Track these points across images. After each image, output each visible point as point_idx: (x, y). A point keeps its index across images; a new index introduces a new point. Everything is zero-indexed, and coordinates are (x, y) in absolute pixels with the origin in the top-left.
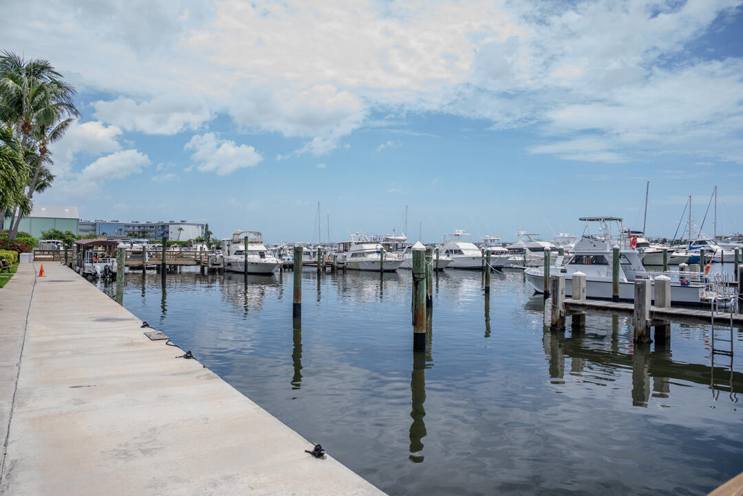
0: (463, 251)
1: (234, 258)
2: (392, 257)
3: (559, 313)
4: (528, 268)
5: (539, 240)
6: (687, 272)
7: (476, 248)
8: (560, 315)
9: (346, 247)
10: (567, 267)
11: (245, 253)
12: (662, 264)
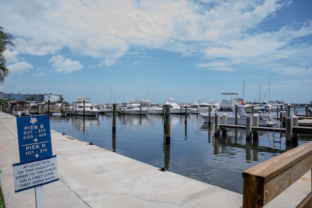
0: (173, 106)
1: (78, 109)
2: (144, 109)
3: (218, 129)
4: (202, 113)
5: (203, 102)
6: (262, 114)
7: (178, 105)
8: (218, 130)
9: (125, 105)
10: (217, 112)
11: (84, 107)
12: (251, 112)
